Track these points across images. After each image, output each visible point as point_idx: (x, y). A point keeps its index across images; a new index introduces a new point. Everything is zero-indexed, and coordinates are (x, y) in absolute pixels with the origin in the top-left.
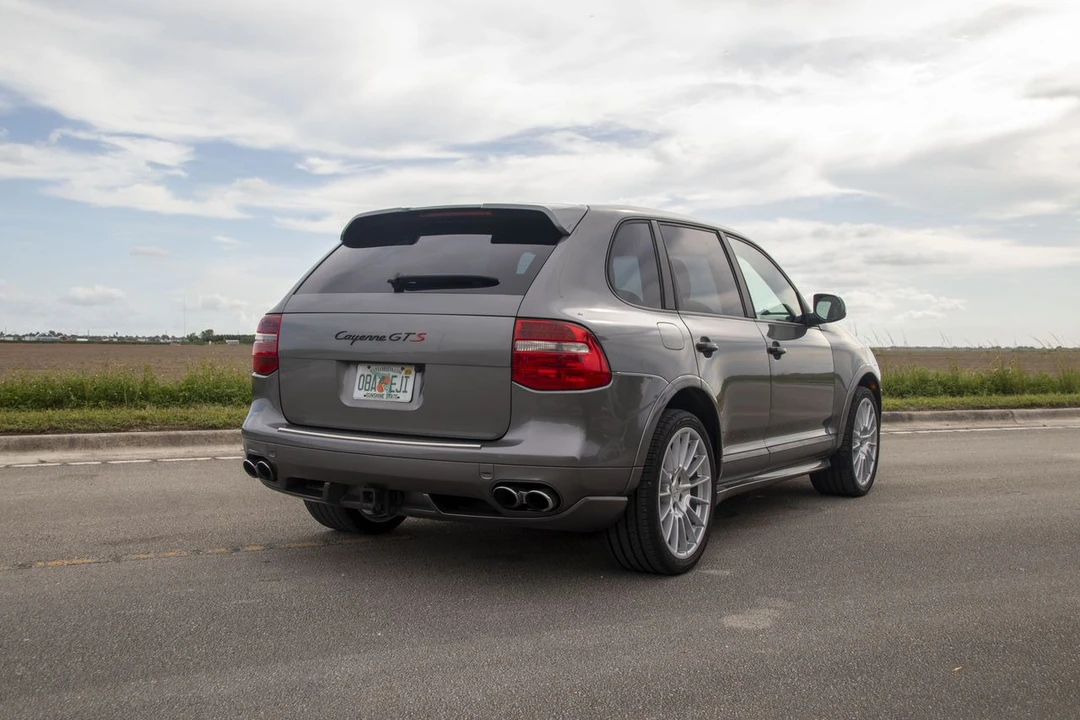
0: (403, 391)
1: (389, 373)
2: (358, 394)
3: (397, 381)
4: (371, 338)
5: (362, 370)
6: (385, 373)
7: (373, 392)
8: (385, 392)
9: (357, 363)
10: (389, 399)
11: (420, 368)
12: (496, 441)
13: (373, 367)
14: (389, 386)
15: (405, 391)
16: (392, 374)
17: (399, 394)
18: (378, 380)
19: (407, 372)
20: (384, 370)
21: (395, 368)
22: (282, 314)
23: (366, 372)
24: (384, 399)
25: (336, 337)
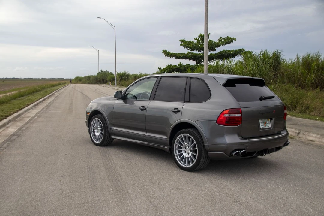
0: (269, 124)
2: (261, 127)
4: (266, 113)
5: (260, 121)
7: (264, 126)
8: (266, 126)
11: (271, 119)
12: (279, 133)
13: (262, 120)
14: (267, 124)
16: (266, 121)
17: (269, 126)
18: (264, 123)
19: (269, 120)
20: (264, 120)
21: (267, 119)
22: (241, 108)
23: (262, 122)
24: (267, 127)
25: (259, 113)
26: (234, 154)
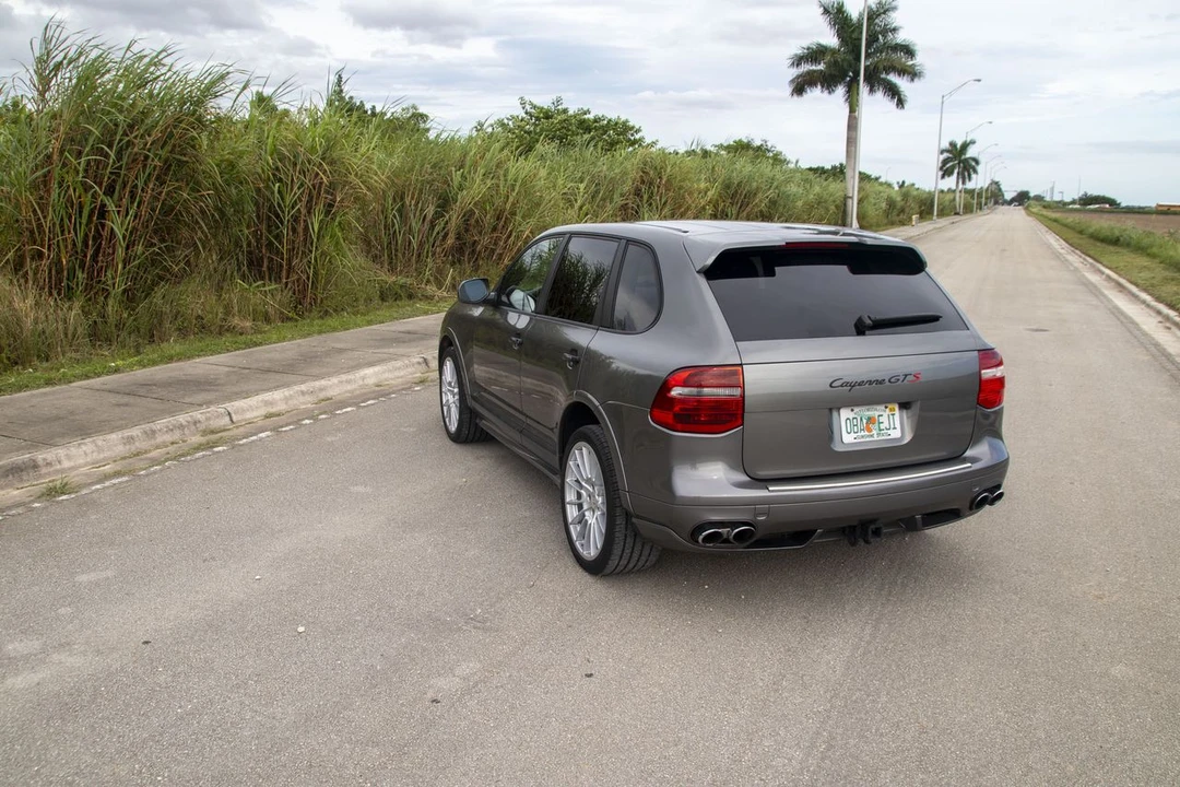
0: (893, 426)
1: (875, 411)
2: (848, 438)
3: (884, 419)
4: (870, 382)
5: (845, 414)
6: (870, 413)
7: (863, 433)
8: (874, 432)
9: (839, 409)
10: (880, 438)
11: (904, 406)
12: (957, 458)
13: (856, 410)
14: (877, 427)
15: (895, 428)
16: (877, 413)
17: (889, 432)
18: (865, 421)
19: (891, 410)
20: (868, 410)
21: (878, 407)
22: (741, 365)
23: (851, 415)
24: (876, 438)
25: (831, 386)
26: (701, 537)
